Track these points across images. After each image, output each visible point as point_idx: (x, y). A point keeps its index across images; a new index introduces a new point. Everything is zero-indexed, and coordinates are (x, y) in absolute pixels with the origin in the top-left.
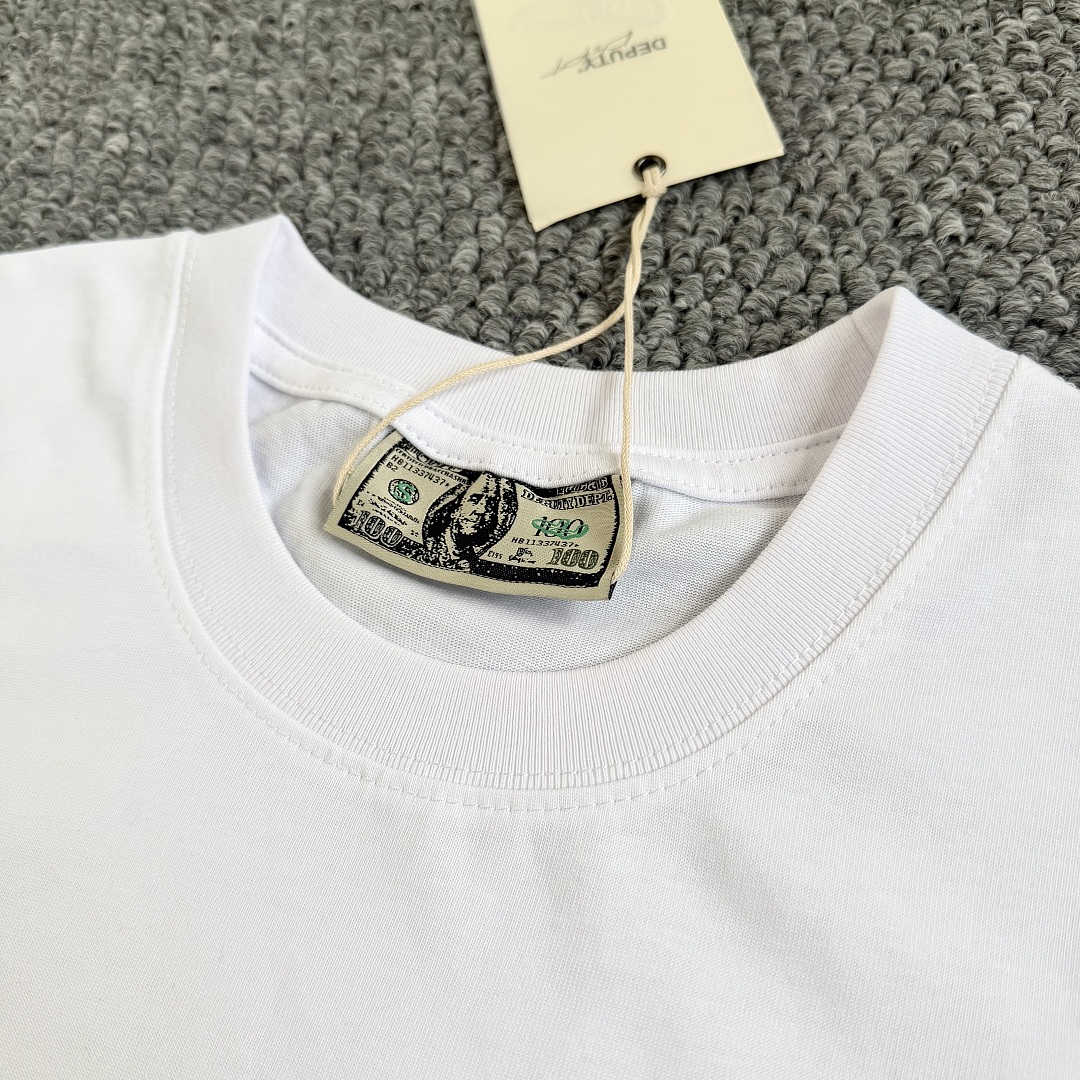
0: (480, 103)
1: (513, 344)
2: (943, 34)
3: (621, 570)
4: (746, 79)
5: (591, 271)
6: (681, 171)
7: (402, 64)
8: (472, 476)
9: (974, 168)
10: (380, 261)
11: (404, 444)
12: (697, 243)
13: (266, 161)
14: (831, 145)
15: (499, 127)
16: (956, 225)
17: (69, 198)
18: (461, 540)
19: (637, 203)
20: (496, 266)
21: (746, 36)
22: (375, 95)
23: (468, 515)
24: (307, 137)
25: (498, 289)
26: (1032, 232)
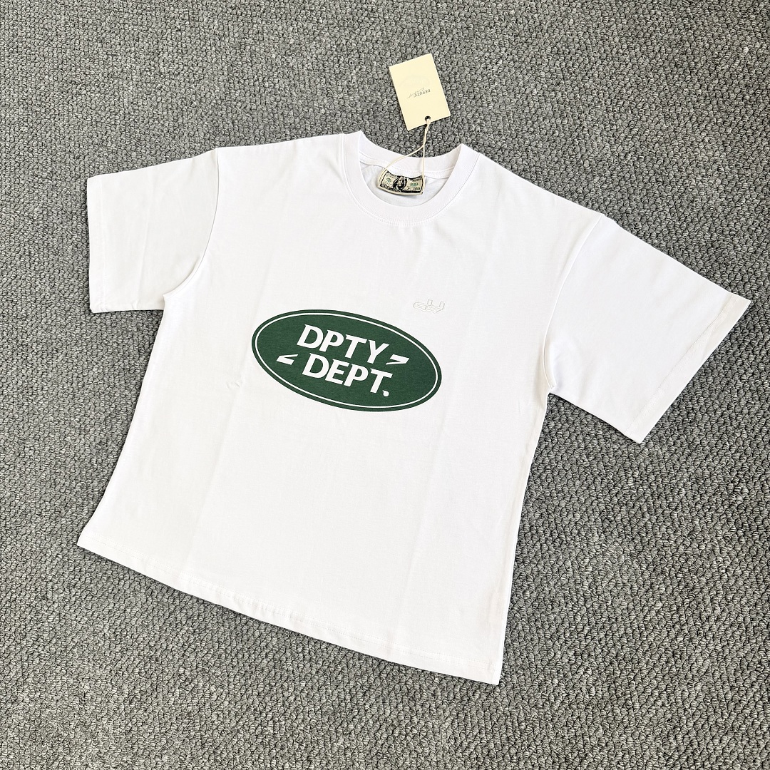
0: (396, 103)
1: (406, 153)
2: (480, 88)
3: (423, 190)
4: (444, 99)
5: (418, 139)
6: (433, 119)
7: (379, 94)
8: (399, 177)
9: (483, 117)
10: (381, 137)
11: (388, 172)
12: (436, 133)
13: (355, 116)
14: (459, 113)
15: (400, 109)
16: (479, 129)
17: (315, 124)
18: (399, 187)
19: (426, 125)
20: (402, 138)
21: (445, 88)
22: (375, 100)
23: (400, 183)
24: (363, 110)
25: (403, 142)
26: (491, 130)
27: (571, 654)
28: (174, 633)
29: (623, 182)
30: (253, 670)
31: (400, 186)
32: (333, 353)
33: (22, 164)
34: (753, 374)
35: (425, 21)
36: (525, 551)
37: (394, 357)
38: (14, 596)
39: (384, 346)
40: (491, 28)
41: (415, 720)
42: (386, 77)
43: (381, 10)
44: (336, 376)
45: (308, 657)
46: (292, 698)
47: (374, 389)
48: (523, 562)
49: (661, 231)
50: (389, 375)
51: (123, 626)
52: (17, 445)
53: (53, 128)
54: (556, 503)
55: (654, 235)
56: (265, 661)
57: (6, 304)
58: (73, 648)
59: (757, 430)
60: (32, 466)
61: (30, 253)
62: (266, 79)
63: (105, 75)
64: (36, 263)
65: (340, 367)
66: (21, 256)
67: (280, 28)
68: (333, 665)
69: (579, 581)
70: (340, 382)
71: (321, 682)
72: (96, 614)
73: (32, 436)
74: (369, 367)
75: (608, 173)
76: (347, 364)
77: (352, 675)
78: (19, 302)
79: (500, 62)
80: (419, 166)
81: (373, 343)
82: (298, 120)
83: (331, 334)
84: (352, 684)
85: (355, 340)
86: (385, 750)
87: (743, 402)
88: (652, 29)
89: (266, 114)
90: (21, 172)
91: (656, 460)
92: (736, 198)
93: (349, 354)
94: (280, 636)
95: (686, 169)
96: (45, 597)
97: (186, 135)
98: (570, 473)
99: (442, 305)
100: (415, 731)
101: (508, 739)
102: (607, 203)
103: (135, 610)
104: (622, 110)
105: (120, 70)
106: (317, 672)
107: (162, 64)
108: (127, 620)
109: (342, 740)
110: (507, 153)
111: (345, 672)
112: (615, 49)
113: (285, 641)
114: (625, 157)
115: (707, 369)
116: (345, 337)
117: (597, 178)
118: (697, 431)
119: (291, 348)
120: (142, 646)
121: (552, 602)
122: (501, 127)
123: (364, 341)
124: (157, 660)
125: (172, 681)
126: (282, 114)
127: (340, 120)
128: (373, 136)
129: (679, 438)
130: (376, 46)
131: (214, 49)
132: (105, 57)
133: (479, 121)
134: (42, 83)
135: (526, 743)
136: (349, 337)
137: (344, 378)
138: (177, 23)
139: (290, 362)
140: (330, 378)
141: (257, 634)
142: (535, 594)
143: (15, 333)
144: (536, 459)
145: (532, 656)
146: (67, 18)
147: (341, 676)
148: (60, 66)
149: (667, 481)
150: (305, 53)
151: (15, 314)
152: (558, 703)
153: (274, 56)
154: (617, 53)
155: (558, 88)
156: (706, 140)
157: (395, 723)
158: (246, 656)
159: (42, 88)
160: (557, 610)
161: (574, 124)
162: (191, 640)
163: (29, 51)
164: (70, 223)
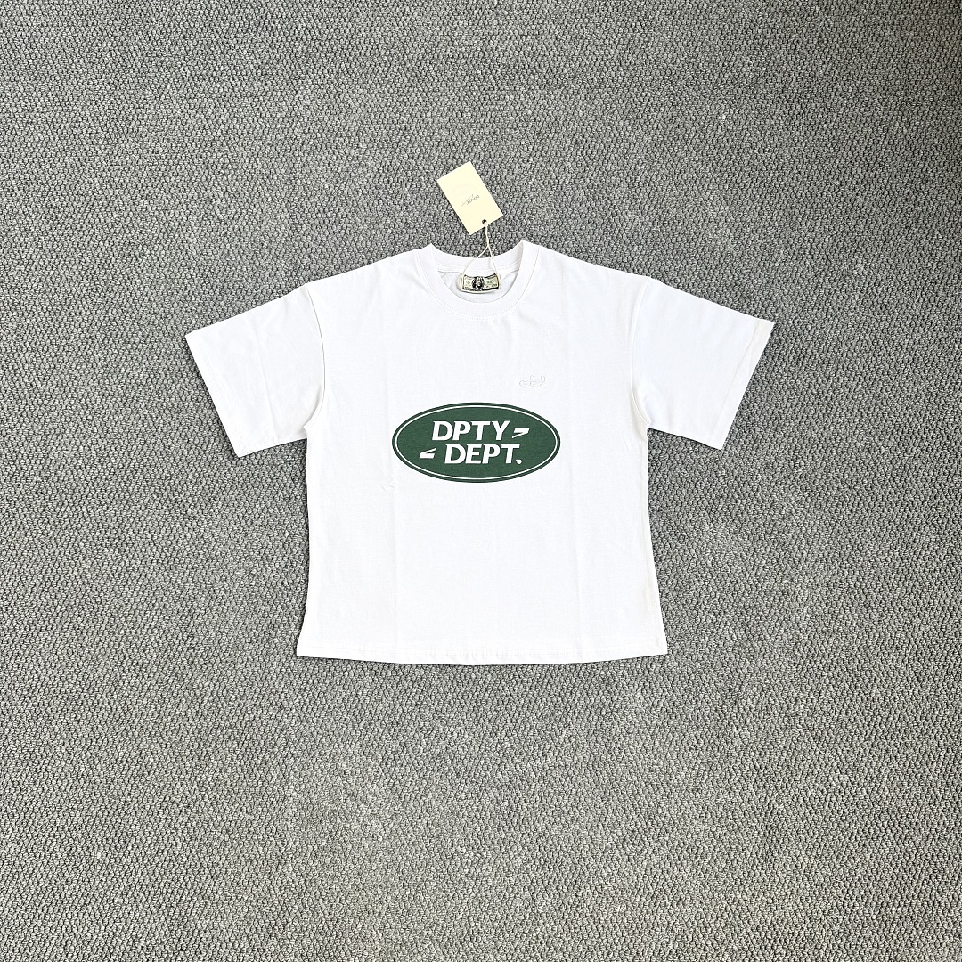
3: (500, 286)
6: (489, 222)
8: (476, 277)
11: (464, 275)
23: (478, 283)
27: (712, 615)
28: (406, 698)
29: (656, 247)
30: (479, 704)
31: (478, 286)
32: (466, 440)
33: (109, 334)
34: (787, 376)
35: (457, 132)
36: (660, 552)
37: (517, 430)
38: (252, 716)
39: (506, 423)
40: (515, 129)
41: (615, 698)
42: (437, 190)
43: (413, 128)
44: (474, 458)
45: (519, 680)
46: (517, 715)
47: (509, 461)
48: (661, 561)
49: (695, 281)
50: (517, 446)
51: (360, 707)
52: (206, 590)
53: (128, 293)
54: (672, 510)
55: (691, 285)
56: (487, 695)
57: (145, 470)
58: (321, 739)
59: (800, 418)
60: (228, 604)
61: (151, 417)
62: (327, 210)
63: (164, 231)
64: (162, 425)
65: (475, 450)
66: (143, 423)
67: (324, 158)
68: (540, 680)
69: (703, 562)
70: (479, 462)
71: (535, 695)
72: (332, 706)
73: (218, 579)
74: (498, 443)
75: (643, 241)
76: (479, 446)
77: (557, 683)
78: (158, 465)
79: (531, 160)
80: (489, 265)
81: (496, 424)
82: (369, 244)
83: (458, 424)
84: (559, 689)
85: (481, 425)
86: (599, 728)
87: (786, 400)
88: (647, 109)
89: (338, 243)
90: (111, 342)
91: (735, 459)
92: (744, 242)
93: (479, 437)
94: (492, 672)
95: (702, 225)
96: (281, 708)
97: (267, 276)
98: (676, 485)
99: (543, 378)
100: (617, 706)
101: (685, 690)
102: (648, 266)
103: (365, 691)
104: (641, 184)
105: (177, 223)
106: (530, 689)
107: (218, 211)
108: (362, 702)
109: (564, 732)
110: (558, 239)
111: (552, 681)
112: (622, 133)
113: (498, 675)
114: (653, 224)
115: (754, 381)
116: (471, 424)
117: (636, 248)
118: (758, 429)
119: (429, 444)
120: (381, 717)
121: (689, 583)
122: (547, 217)
123: (488, 423)
124: (398, 723)
125: (417, 735)
126: (353, 240)
127: (407, 236)
128: (441, 246)
129: (747, 438)
130: (419, 163)
131: (265, 188)
132: (157, 213)
133: (527, 215)
134: (99, 251)
135: (698, 688)
136: (474, 423)
137: (480, 457)
138: (219, 168)
139: (432, 456)
140: (469, 461)
141: (474, 676)
142: (675, 581)
143: (165, 494)
144: (649, 482)
145: (685, 626)
146: (101, 181)
147: (549, 686)
148: (112, 231)
149: (746, 471)
150: (356, 180)
151: (158, 477)
152: (712, 653)
153: (327, 187)
154: (625, 135)
155: (585, 175)
156: (711, 198)
157: (601, 706)
158: (470, 695)
159: (101, 255)
160: (694, 587)
161: (606, 204)
162: (422, 698)
163: (72, 220)
164: (182, 381)
